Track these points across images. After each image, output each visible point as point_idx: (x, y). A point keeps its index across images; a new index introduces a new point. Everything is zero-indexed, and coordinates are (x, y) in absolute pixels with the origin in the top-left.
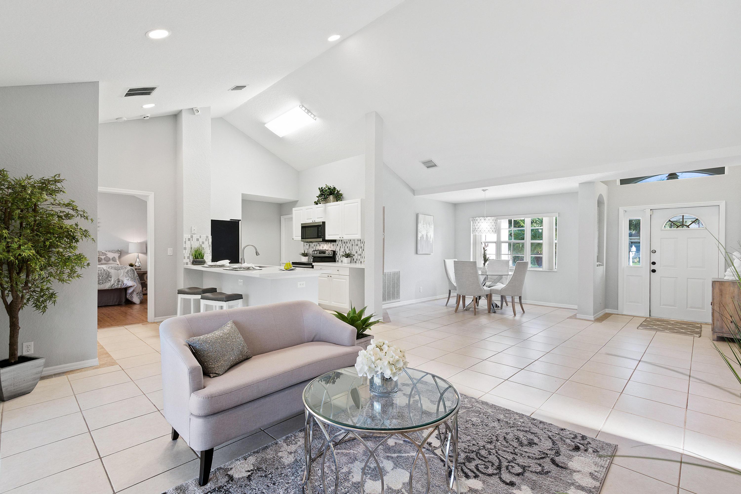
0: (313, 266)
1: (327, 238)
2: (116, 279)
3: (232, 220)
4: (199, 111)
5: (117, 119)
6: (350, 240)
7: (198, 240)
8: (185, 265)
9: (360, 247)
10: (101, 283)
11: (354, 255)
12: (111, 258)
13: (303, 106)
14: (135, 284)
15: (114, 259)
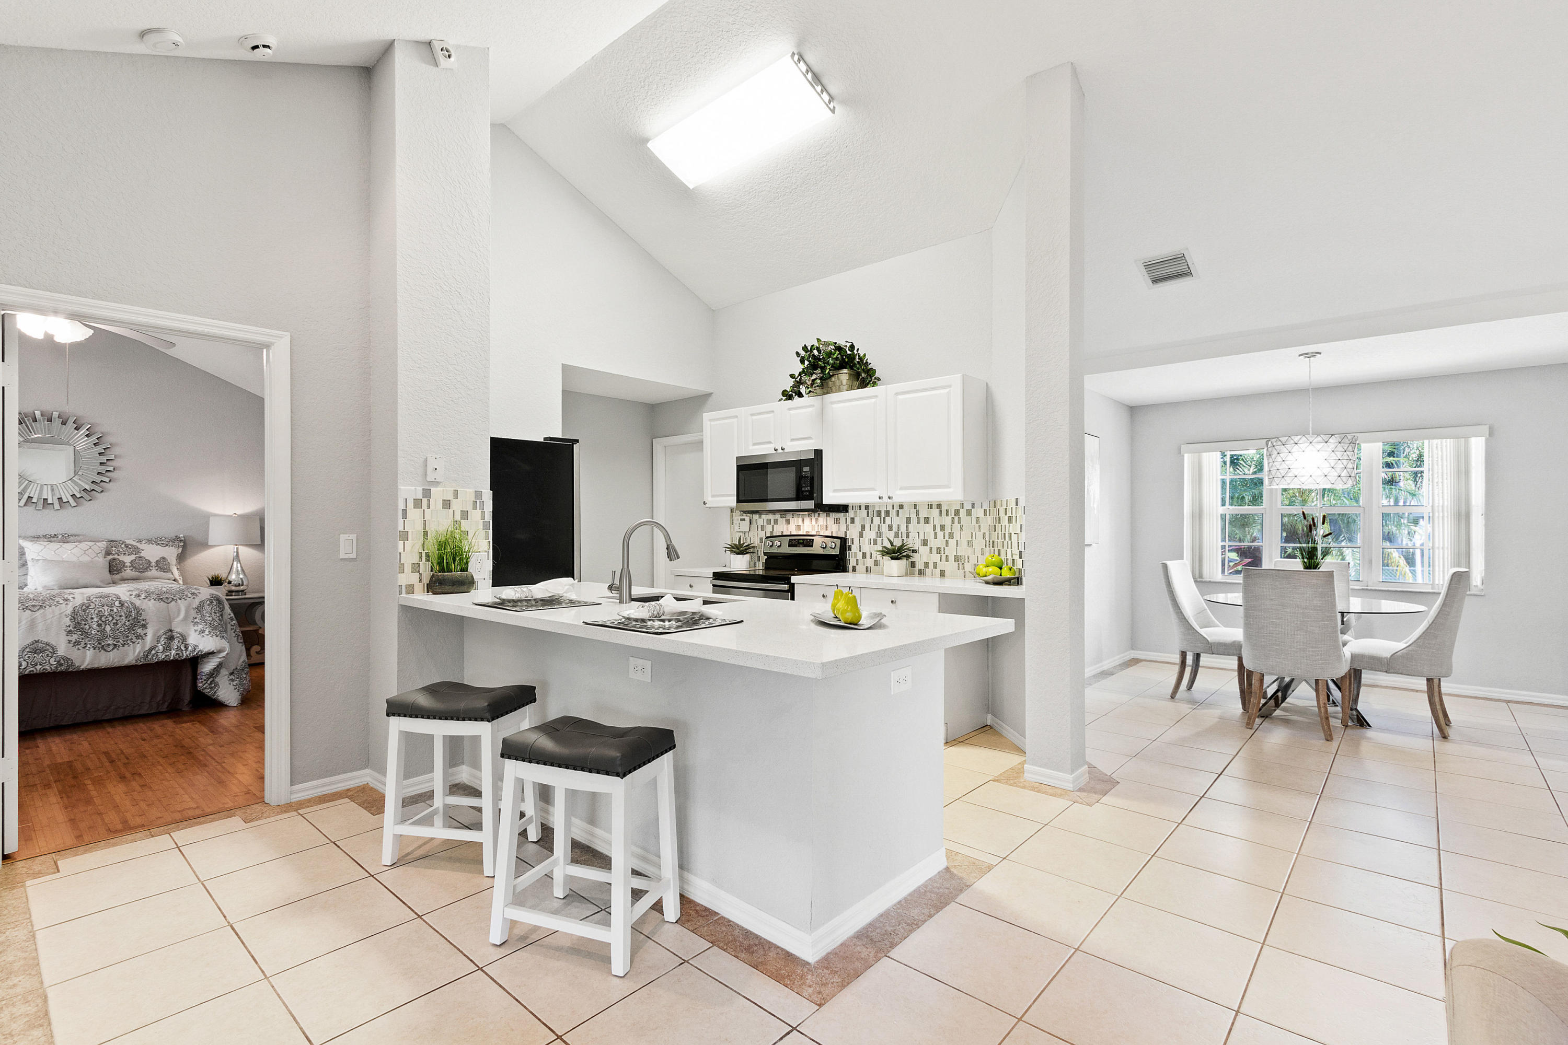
0: (794, 584)
1: (826, 501)
2: (162, 632)
3: (551, 439)
4: (452, 53)
5: (143, 34)
6: (901, 507)
7: (447, 504)
8: (404, 595)
9: (938, 528)
10: (109, 645)
11: (915, 551)
12: (153, 560)
13: (801, 58)
14: (225, 644)
15: (162, 565)
